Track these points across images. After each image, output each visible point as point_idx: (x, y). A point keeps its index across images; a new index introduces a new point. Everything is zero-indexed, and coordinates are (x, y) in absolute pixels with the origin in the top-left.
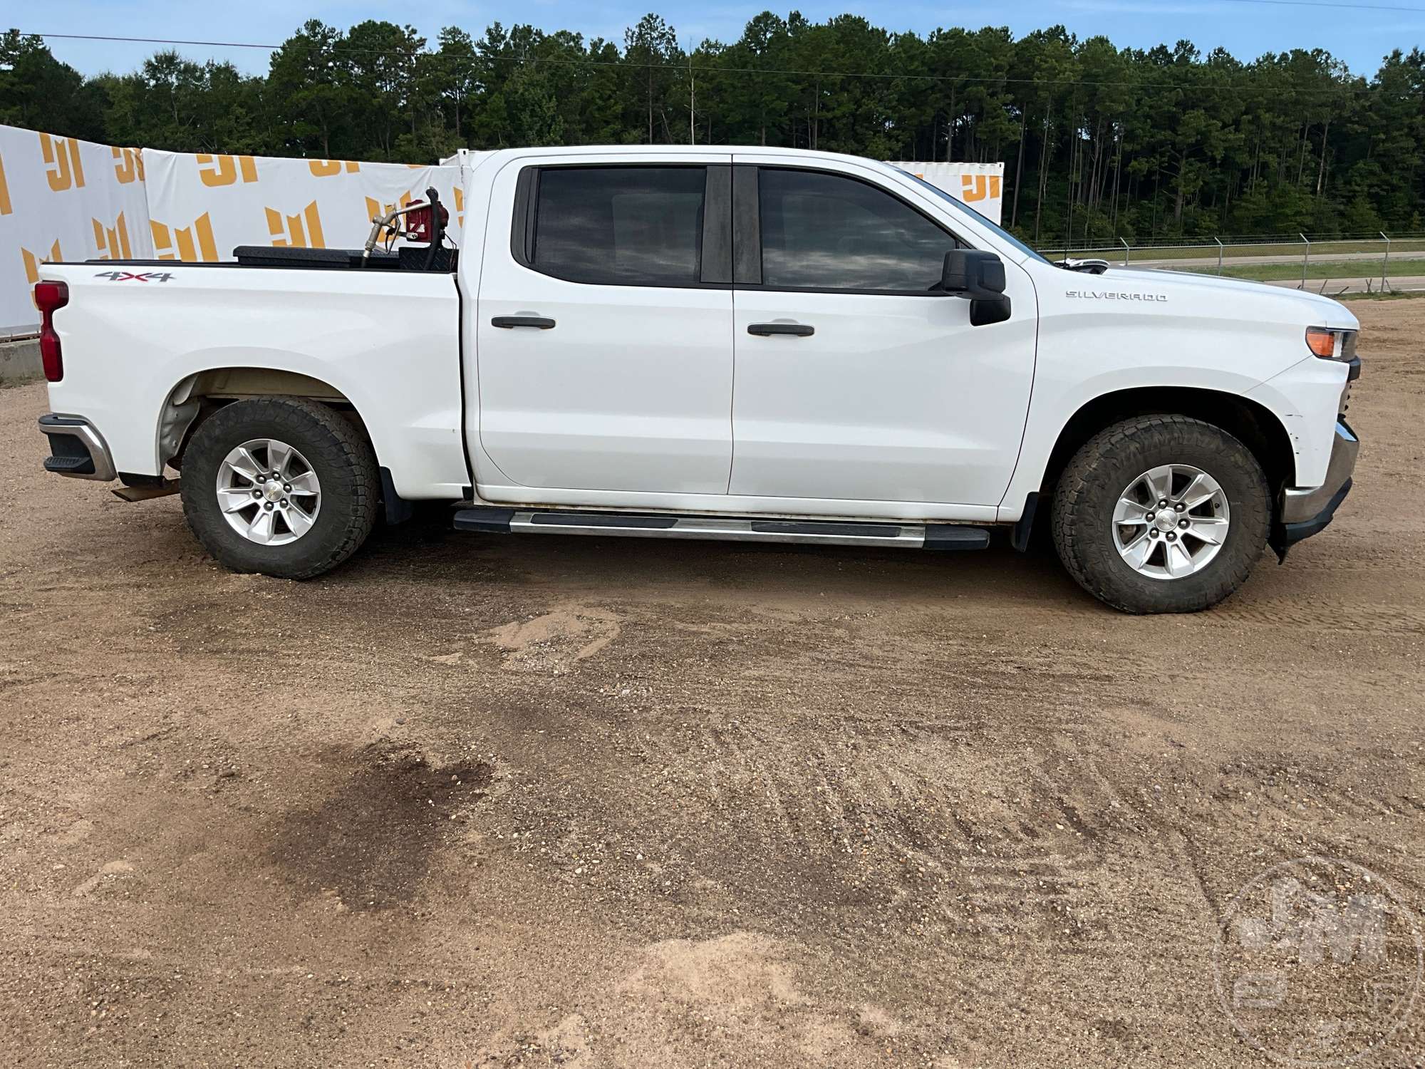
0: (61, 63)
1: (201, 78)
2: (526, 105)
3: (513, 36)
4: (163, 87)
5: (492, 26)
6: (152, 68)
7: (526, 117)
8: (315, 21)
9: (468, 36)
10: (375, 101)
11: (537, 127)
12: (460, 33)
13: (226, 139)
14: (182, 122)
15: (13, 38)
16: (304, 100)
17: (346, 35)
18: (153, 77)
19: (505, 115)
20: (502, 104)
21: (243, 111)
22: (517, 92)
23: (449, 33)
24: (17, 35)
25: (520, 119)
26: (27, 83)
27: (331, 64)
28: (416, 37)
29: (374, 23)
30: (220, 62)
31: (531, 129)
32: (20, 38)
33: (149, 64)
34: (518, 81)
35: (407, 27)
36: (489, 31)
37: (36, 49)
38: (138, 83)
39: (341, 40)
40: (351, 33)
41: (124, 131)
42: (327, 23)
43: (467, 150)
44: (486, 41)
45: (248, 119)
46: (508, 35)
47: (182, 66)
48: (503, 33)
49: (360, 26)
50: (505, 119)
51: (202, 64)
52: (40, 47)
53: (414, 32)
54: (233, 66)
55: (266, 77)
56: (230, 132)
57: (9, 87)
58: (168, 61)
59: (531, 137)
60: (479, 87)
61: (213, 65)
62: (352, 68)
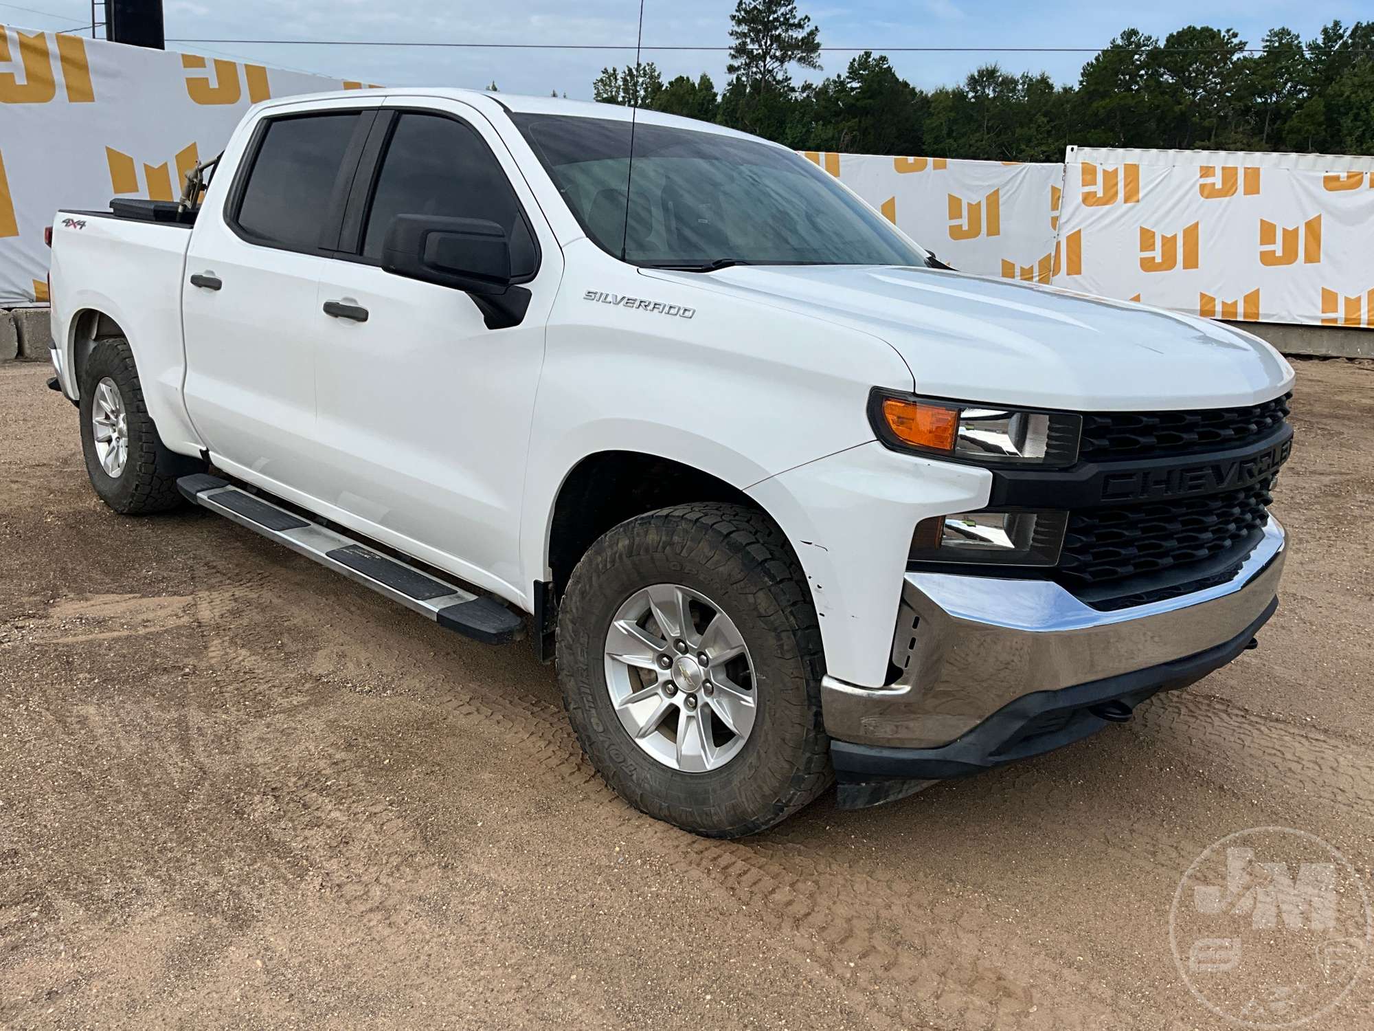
0: (901, 80)
1: (1014, 90)
2: (1351, 109)
3: (1352, 35)
4: (981, 98)
5: (1330, 25)
6: (973, 82)
7: (1347, 122)
8: (1133, 30)
9: (1298, 37)
10: (1177, 108)
11: (1358, 133)
12: (1289, 34)
13: (1023, 147)
14: (989, 130)
15: (866, 59)
16: (1104, 108)
17: (1162, 44)
18: (974, 90)
19: (1322, 118)
20: (1321, 108)
21: (1045, 120)
22: (1342, 95)
23: (1276, 35)
24: (869, 57)
25: (1339, 124)
26: (869, 98)
27: (1142, 72)
28: (1235, 41)
29: (1194, 29)
30: (1035, 74)
31: (1350, 134)
32: (870, 60)
33: (972, 78)
34: (1346, 84)
35: (1228, 31)
36: (1325, 31)
37: (881, 68)
38: (959, 95)
39: (1155, 48)
40: (1168, 40)
41: (937, 140)
42: (1144, 31)
43: (1075, 147)
44: (1320, 42)
45: (1048, 127)
46: (1348, 33)
47: (1000, 79)
48: (1341, 31)
49: (1178, 33)
50: (1320, 124)
51: (1018, 76)
52: (885, 66)
53: (1235, 35)
54: (1048, 77)
55: (1077, 88)
56: (1029, 141)
57: (853, 102)
58: (989, 75)
59: (1349, 143)
60: (1301, 91)
61: (1027, 77)
62: (1162, 76)
